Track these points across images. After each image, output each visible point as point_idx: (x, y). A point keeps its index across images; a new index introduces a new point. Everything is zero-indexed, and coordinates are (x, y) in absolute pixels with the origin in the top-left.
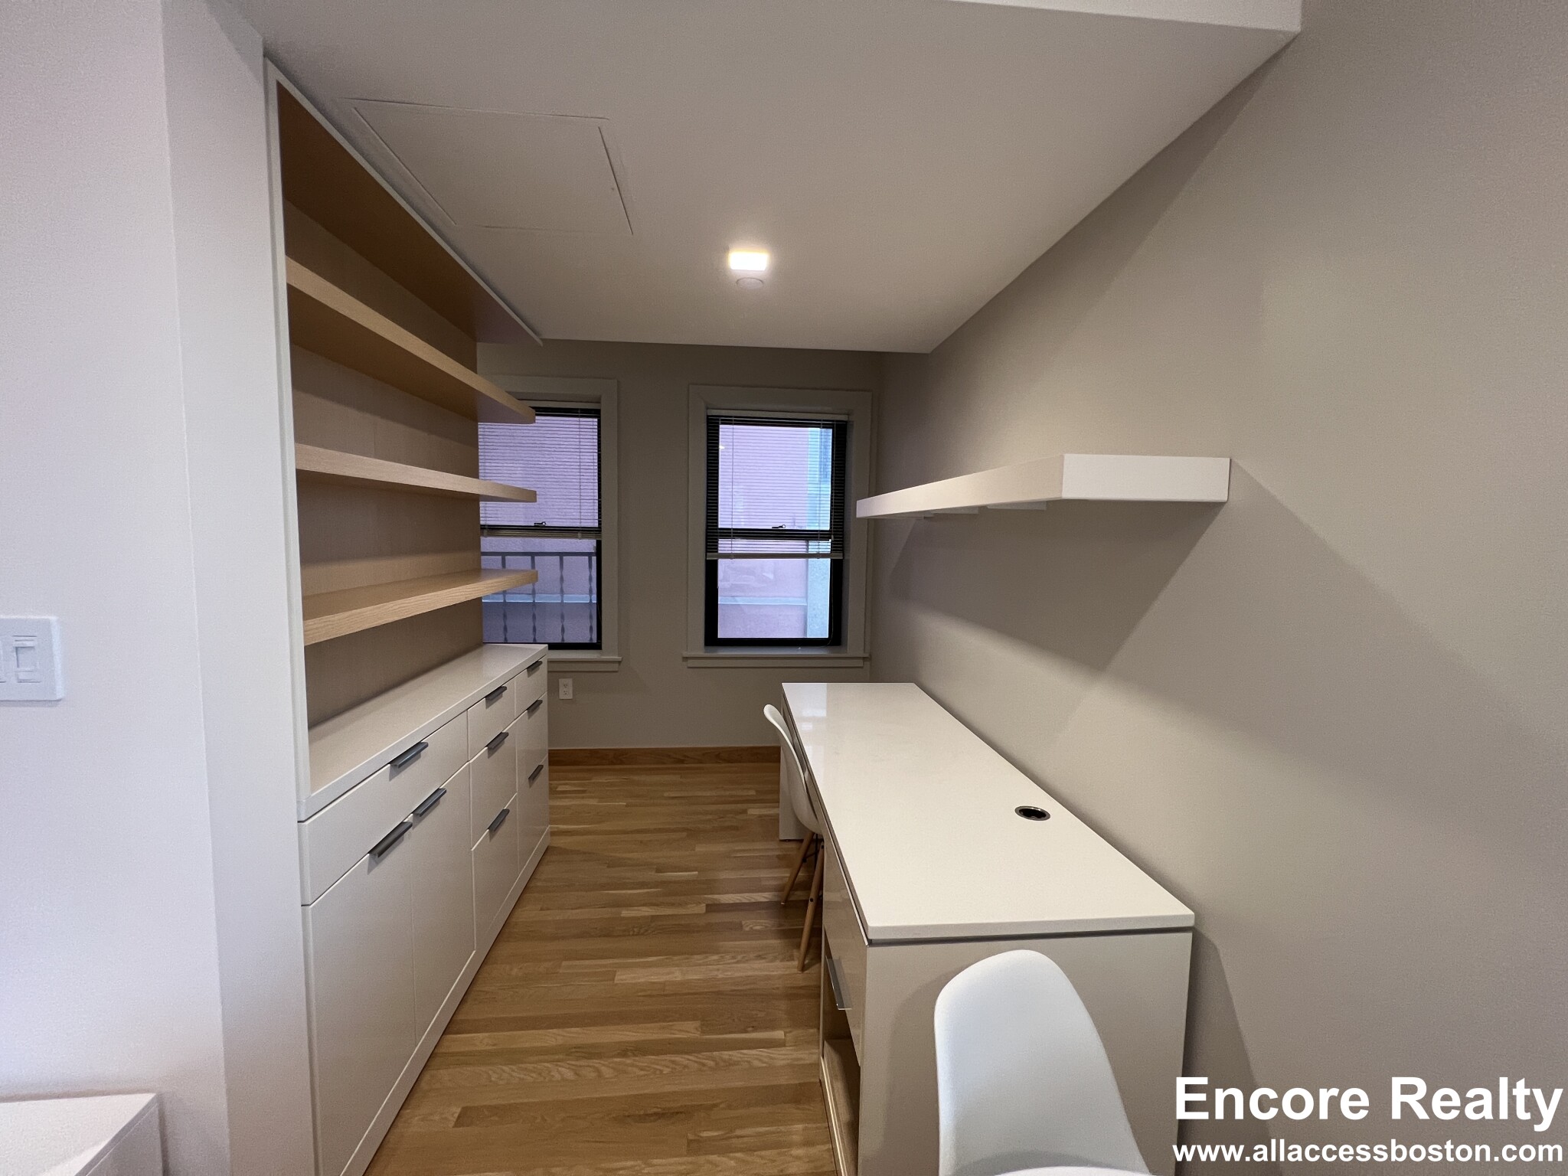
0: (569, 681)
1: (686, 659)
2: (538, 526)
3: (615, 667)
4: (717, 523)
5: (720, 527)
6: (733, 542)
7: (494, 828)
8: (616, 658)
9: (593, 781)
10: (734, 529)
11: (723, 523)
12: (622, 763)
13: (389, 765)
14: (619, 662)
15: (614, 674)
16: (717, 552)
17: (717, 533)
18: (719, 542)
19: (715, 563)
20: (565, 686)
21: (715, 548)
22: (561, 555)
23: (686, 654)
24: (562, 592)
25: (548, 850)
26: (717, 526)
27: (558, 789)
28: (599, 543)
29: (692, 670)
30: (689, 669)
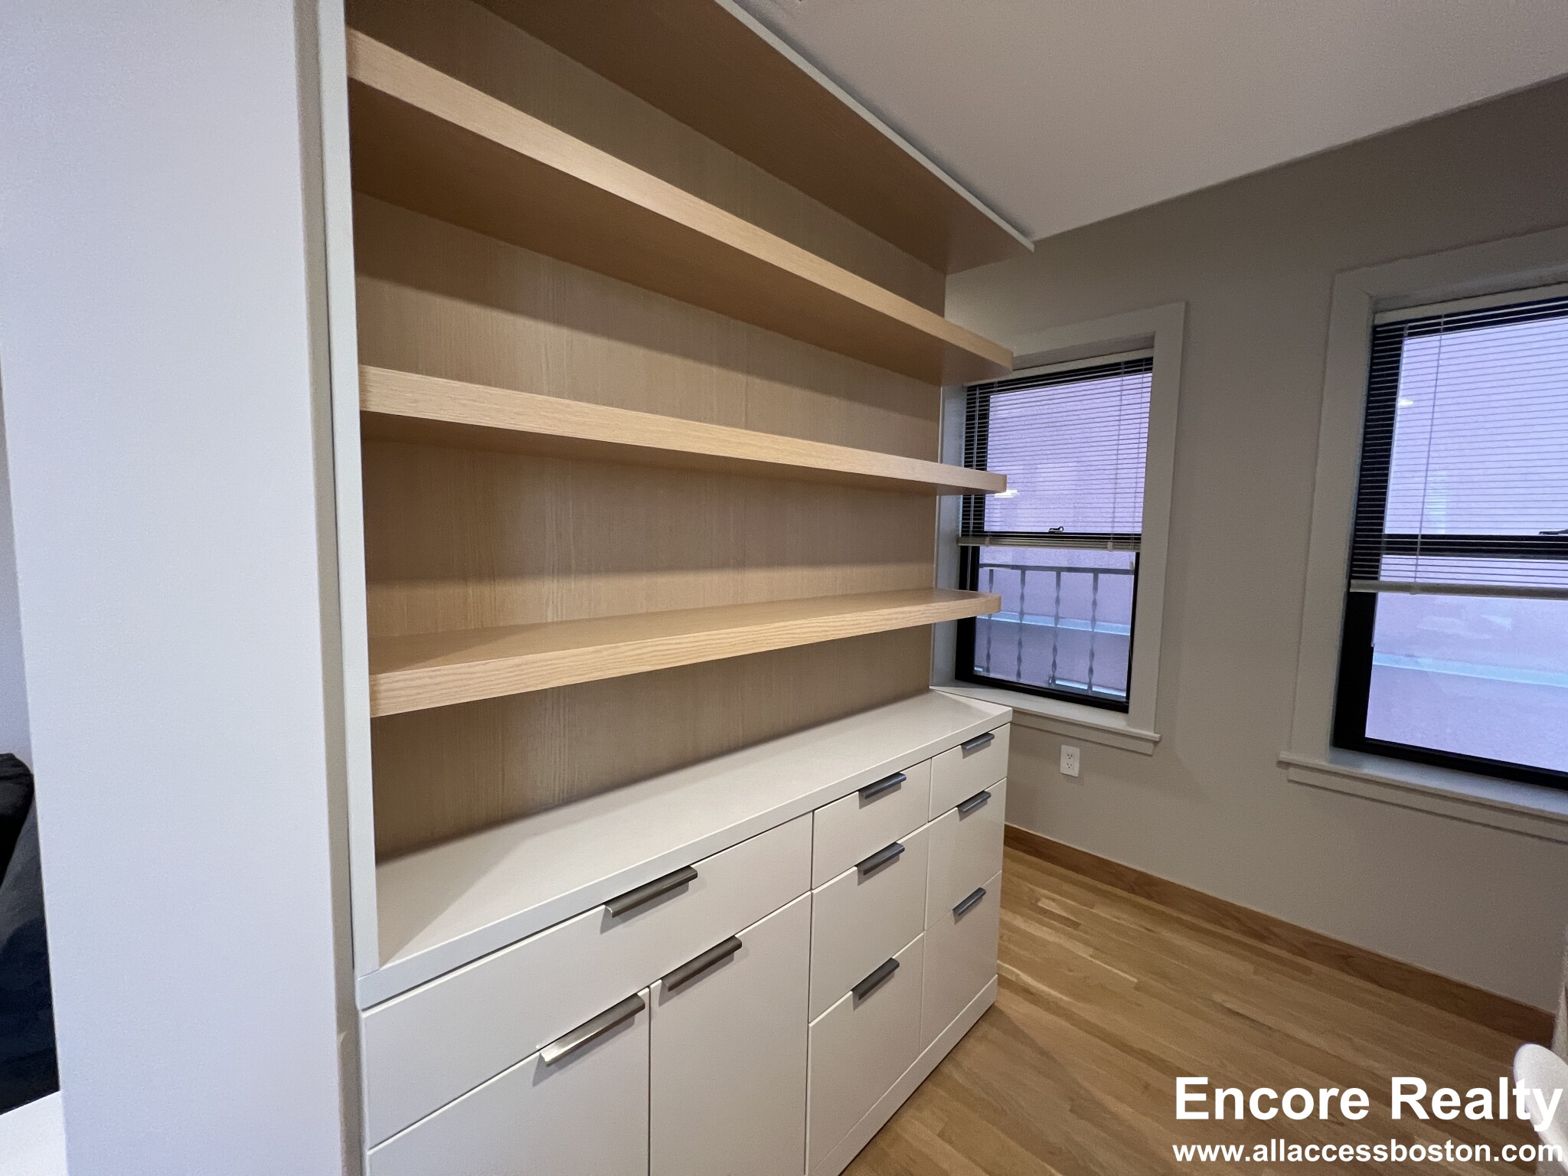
0: (1076, 751)
1: (1286, 765)
2: (1053, 533)
3: (1148, 748)
4: (1381, 524)
5: (1387, 531)
6: (1420, 562)
7: (863, 991)
8: (1150, 734)
9: (1094, 911)
10: (1424, 536)
11: (1395, 523)
12: (1149, 897)
13: (603, 907)
14: (1156, 743)
15: (1147, 758)
16: (1376, 579)
17: (1379, 543)
18: (1384, 561)
19: (1370, 601)
20: (1070, 756)
21: (1373, 572)
22: (1096, 572)
23: (1285, 756)
24: (1094, 620)
25: (991, 1013)
26: (1381, 530)
27: (1040, 904)
28: (1138, 555)
29: (1296, 786)
30: (1291, 784)
